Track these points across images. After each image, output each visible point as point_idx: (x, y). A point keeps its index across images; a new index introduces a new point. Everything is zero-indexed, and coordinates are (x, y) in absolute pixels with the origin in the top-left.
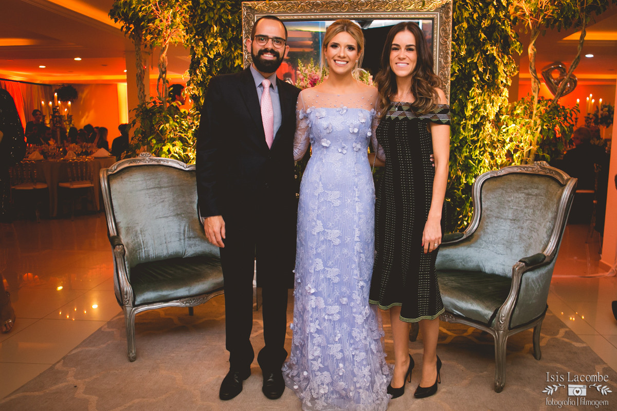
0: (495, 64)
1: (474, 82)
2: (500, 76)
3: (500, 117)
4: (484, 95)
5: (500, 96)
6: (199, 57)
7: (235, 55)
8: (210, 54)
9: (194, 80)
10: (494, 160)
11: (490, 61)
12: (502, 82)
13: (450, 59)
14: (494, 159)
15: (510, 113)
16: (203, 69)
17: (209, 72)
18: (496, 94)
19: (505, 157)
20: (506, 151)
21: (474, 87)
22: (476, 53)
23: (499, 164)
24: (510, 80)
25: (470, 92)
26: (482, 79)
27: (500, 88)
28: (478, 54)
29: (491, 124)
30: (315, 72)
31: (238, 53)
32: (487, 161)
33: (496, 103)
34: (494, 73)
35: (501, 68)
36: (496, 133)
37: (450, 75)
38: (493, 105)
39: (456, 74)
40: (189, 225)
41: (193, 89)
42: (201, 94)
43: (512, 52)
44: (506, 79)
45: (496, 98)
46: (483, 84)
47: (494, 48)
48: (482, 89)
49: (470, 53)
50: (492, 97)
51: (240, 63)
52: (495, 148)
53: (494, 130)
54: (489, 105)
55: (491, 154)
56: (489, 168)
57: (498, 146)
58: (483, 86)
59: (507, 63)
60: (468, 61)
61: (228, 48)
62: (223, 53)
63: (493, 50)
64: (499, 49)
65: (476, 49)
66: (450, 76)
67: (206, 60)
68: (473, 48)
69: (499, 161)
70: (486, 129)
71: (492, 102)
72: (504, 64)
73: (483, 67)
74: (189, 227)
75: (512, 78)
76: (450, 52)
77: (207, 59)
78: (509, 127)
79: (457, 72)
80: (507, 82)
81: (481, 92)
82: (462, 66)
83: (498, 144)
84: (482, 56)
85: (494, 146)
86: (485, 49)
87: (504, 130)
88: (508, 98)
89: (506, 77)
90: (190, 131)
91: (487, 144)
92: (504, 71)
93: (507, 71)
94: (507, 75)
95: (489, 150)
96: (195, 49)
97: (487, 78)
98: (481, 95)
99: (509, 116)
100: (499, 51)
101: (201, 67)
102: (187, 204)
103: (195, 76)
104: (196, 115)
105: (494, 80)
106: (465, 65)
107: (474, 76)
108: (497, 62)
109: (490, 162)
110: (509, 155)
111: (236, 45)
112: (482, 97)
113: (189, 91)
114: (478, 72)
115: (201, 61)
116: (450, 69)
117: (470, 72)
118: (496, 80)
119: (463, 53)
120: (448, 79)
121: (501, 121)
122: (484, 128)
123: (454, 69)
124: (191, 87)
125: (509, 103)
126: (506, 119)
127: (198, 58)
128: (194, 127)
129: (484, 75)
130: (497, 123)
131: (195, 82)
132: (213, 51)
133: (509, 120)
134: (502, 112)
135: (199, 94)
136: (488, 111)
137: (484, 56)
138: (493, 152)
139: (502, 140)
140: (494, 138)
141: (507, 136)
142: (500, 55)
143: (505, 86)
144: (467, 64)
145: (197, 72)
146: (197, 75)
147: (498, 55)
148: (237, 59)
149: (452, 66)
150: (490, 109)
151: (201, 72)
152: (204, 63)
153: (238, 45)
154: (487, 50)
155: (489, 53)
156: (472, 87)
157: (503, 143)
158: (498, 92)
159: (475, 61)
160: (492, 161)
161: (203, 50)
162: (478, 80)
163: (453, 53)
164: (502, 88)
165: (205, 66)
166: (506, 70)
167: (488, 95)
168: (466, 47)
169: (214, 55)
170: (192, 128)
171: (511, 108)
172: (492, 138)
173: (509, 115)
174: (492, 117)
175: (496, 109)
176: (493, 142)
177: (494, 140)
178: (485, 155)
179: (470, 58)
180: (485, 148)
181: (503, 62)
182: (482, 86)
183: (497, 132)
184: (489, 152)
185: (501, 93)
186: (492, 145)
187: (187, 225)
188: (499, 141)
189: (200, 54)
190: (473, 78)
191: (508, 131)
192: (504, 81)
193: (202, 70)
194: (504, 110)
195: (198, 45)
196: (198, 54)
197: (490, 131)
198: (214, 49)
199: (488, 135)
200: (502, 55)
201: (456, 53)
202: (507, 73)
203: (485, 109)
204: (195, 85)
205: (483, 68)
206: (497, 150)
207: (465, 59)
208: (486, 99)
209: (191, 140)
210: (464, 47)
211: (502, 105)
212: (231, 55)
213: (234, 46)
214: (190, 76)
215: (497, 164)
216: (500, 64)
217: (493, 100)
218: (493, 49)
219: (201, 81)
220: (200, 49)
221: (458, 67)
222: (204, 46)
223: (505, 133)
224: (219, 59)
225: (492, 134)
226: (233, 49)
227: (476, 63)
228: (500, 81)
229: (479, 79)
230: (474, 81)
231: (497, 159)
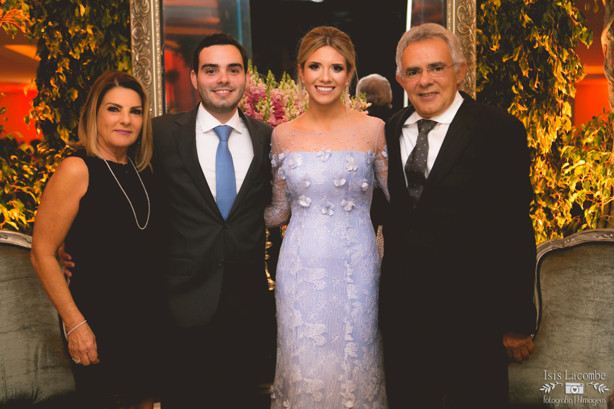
0: (548, 64)
1: (515, 95)
2: (557, 83)
3: (560, 149)
4: (533, 115)
5: (558, 115)
6: (55, 57)
7: (117, 54)
8: (74, 52)
9: (46, 96)
10: (553, 221)
11: (540, 58)
12: (560, 92)
13: (474, 58)
14: (553, 218)
15: (575, 142)
16: (61, 77)
17: (72, 82)
18: (552, 113)
19: (570, 216)
20: (571, 205)
21: (516, 101)
22: (517, 46)
23: (561, 227)
24: (573, 88)
25: (509, 110)
26: (527, 88)
27: (557, 103)
28: (520, 49)
29: (544, 161)
30: (255, 83)
31: (123, 51)
32: (541, 222)
33: (552, 126)
34: (548, 78)
35: (559, 70)
36: (554, 176)
37: (475, 83)
38: (547, 131)
39: (484, 82)
40: (45, 346)
41: (44, 111)
42: (58, 120)
43: (574, 43)
44: (567, 88)
45: (552, 119)
46: (530, 96)
47: (546, 37)
48: (528, 104)
49: (506, 48)
50: (546, 117)
51: (126, 68)
52: (553, 201)
53: (551, 170)
54: (540, 131)
55: (547, 210)
56: (544, 233)
57: (557, 197)
58: (530, 100)
59: (567, 61)
60: (504, 60)
61: (104, 43)
62: (96, 50)
63: (545, 42)
64: (553, 39)
65: (515, 40)
66: (475, 86)
67: (66, 62)
68: (511, 39)
69: (561, 222)
70: (537, 170)
71: (545, 125)
72: (563, 63)
73: (528, 69)
74: (44, 350)
75: (576, 86)
76: (474, 46)
77: (68, 60)
78: (575, 165)
79: (486, 78)
80: (568, 92)
81: (527, 109)
82: (493, 68)
83: (557, 193)
84: (526, 51)
85: (552, 198)
86: (531, 39)
87: (566, 171)
88: (571, 119)
89: (567, 85)
90: (37, 182)
91: (540, 194)
92: (563, 75)
93: (568, 75)
94: (567, 80)
95: (544, 204)
96: (46, 43)
97: (536, 86)
98: (528, 115)
99: (573, 148)
100: (554, 42)
101: (59, 74)
102: (41, 309)
103: (48, 89)
104: (48, 154)
105: (547, 90)
106: (499, 67)
107: (514, 83)
108: (552, 61)
109: (545, 224)
110: (576, 210)
111: (118, 38)
112: (529, 119)
113: (37, 115)
114: (521, 77)
115: (59, 65)
116: (474, 73)
117: (507, 78)
118: (550, 90)
119: (495, 48)
120: (472, 91)
121: (561, 156)
122: (533, 168)
123: (481, 74)
124: (41, 109)
125: (572, 126)
126: (569, 152)
127: (52, 58)
128: (45, 176)
129: (530, 82)
130: (556, 160)
131: (48, 99)
132: (80, 48)
133: (574, 154)
134: (561, 140)
135: (54, 119)
136: (539, 141)
137: (529, 51)
138: (550, 206)
139: (564, 187)
140: (551, 183)
141: (572, 179)
142: (556, 49)
143: (565, 98)
144: (501, 64)
145: (52, 82)
146: (52, 87)
147: (553, 49)
148: (121, 60)
149: (478, 69)
150: (543, 137)
151: (59, 82)
152: (64, 68)
153: (122, 38)
154: (534, 42)
155: (537, 46)
156: (512, 102)
157: (566, 191)
158: (555, 109)
159: (516, 59)
160: (549, 223)
161: (62, 46)
162: (520, 91)
163: (478, 48)
164: (561, 102)
165: (65, 72)
166: (566, 73)
167: (539, 114)
168: (500, 37)
169: (81, 55)
170: (42, 177)
171: (575, 133)
172: (548, 184)
173: (573, 145)
174: (546, 150)
175: (553, 137)
176: (548, 191)
177: (550, 188)
178: (537, 212)
179: (506, 56)
180: (536, 202)
181: (561, 60)
182: (528, 99)
183: (556, 174)
184: (543, 208)
185: (561, 110)
186: (548, 195)
187: (41, 345)
188: (558, 188)
189: (56, 52)
190: (514, 88)
191: (573, 171)
192: (564, 91)
193: (59, 78)
194: (564, 138)
195: (52, 38)
196: (53, 53)
197: (544, 173)
198: (80, 45)
199: (541, 179)
200: (558, 49)
201: (484, 47)
202: (569, 78)
203: (535, 137)
204: (47, 104)
205: (529, 71)
206: (556, 204)
207: (498, 56)
208: (535, 120)
209: (38, 198)
210: (496, 38)
211: (561, 129)
212: (109, 55)
213: (114, 39)
214: (39, 89)
215: (557, 227)
216: (556, 64)
217: (547, 123)
218: (543, 40)
219: (57, 97)
220: (57, 44)
221: (488, 70)
222: (64, 38)
223: (568, 174)
224: (89, 60)
225: (547, 178)
226: (113, 45)
227: (517, 62)
228: (557, 91)
229: (522, 88)
230: (515, 92)
231: (557, 218)
